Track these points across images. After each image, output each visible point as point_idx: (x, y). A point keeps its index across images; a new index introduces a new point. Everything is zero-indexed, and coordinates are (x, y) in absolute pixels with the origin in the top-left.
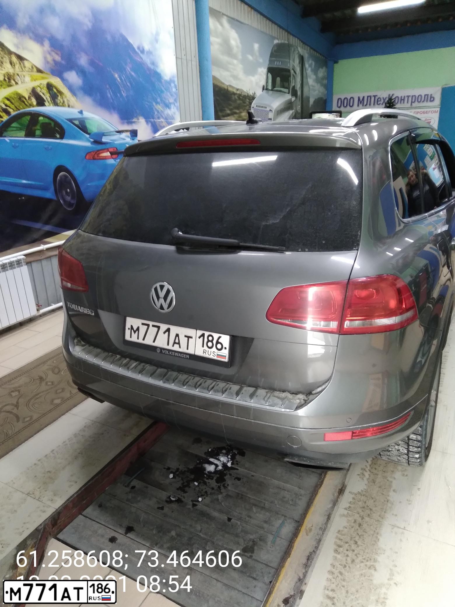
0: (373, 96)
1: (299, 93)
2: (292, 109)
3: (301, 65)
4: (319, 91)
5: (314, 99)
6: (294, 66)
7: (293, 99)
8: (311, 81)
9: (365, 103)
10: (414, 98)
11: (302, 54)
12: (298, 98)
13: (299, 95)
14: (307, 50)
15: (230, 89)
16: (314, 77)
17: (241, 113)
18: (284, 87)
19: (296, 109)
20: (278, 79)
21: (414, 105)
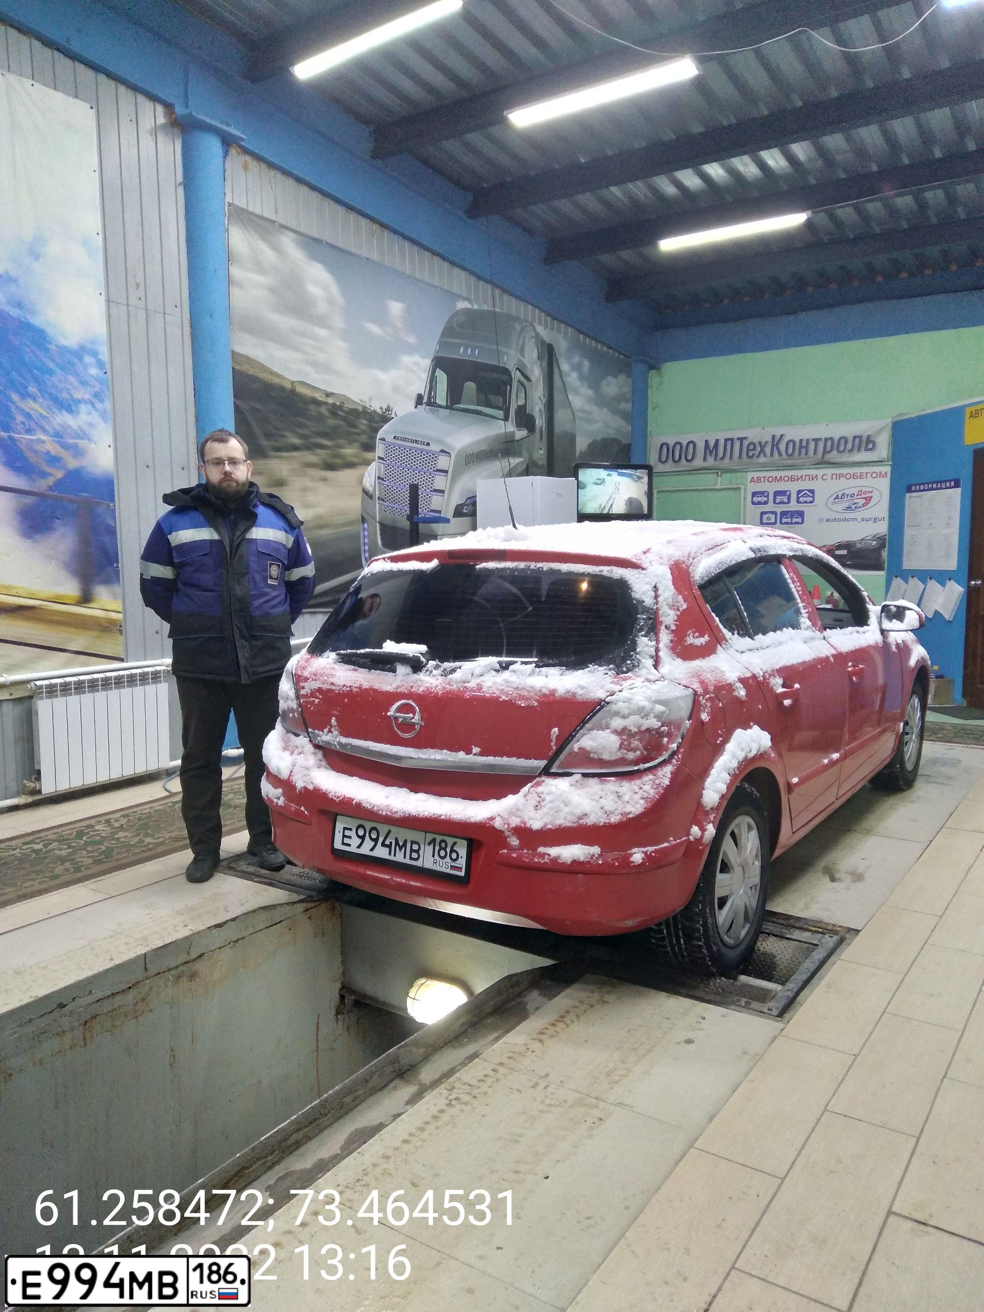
0: (738, 439)
1: (540, 422)
4: (607, 425)
5: (591, 441)
8: (579, 400)
9: (721, 454)
10: (829, 443)
11: (547, 341)
12: (537, 431)
13: (541, 427)
15: (300, 389)
16: (588, 392)
17: (341, 447)
18: (488, 404)
20: (470, 387)
21: (829, 458)
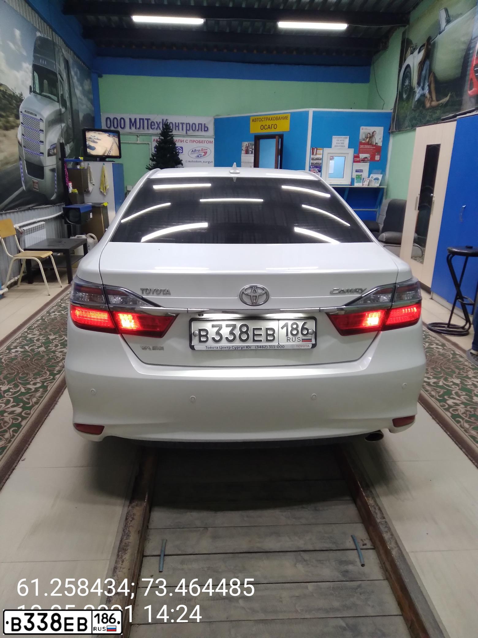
0: (146, 119)
1: (68, 104)
2: (64, 122)
3: (67, 72)
4: (87, 107)
5: (83, 115)
6: (60, 70)
7: (63, 110)
8: (78, 92)
9: (138, 126)
10: (188, 125)
11: (66, 59)
12: (68, 109)
13: (69, 106)
14: (71, 54)
16: (80, 88)
17: (9, 117)
18: (52, 94)
19: (67, 122)
20: (45, 82)
21: (189, 133)
